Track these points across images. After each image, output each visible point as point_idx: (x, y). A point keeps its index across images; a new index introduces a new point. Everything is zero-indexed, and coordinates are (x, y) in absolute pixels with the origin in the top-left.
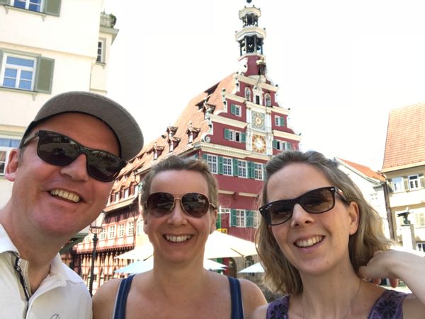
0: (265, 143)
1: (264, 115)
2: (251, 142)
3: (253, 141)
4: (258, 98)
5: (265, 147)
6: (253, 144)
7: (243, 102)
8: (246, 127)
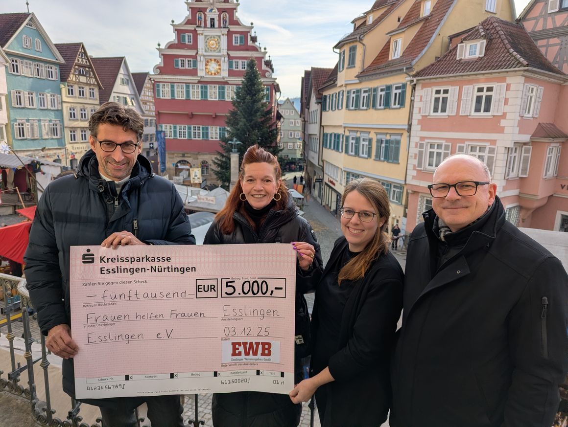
0: (220, 65)
1: (220, 37)
2: (204, 67)
3: (206, 65)
4: (212, 20)
5: (220, 69)
7: (193, 29)
8: (197, 53)
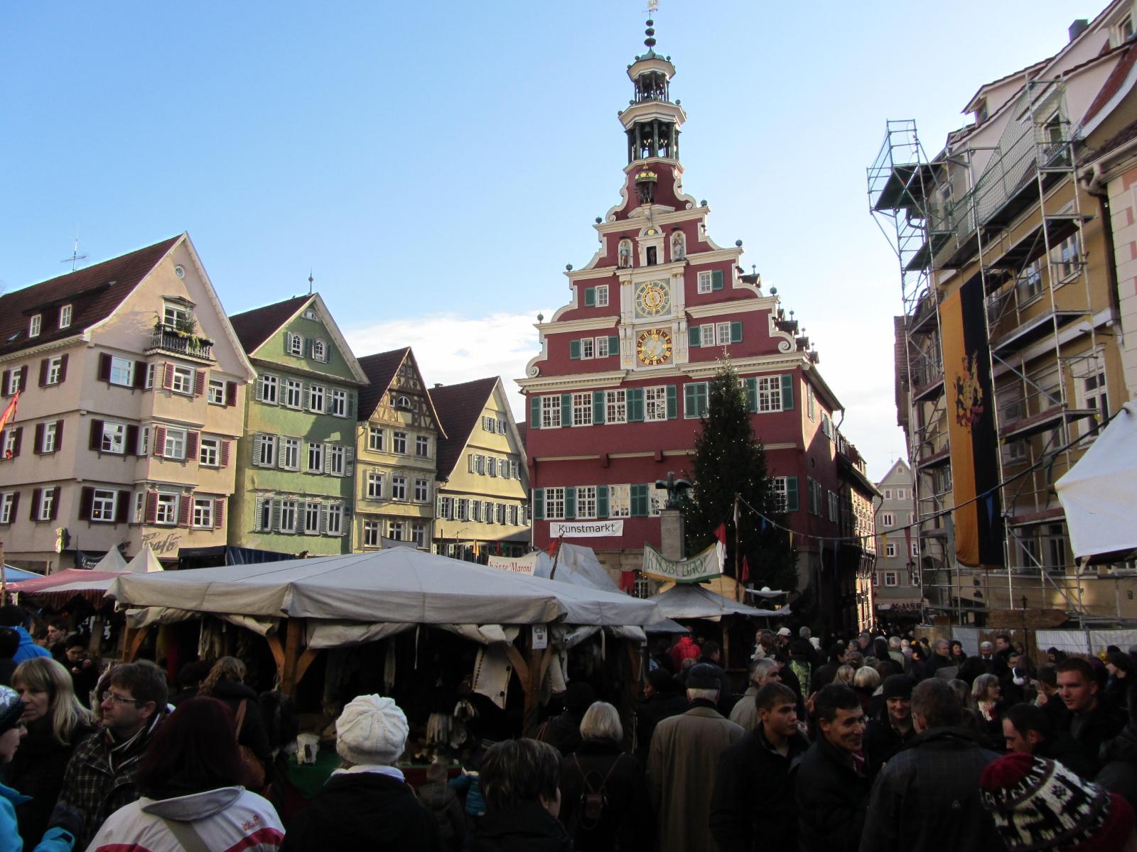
1: (668, 281)
2: (635, 348)
3: (639, 345)
4: (651, 251)
5: (669, 349)
6: (639, 352)
7: (611, 274)
8: (619, 322)
